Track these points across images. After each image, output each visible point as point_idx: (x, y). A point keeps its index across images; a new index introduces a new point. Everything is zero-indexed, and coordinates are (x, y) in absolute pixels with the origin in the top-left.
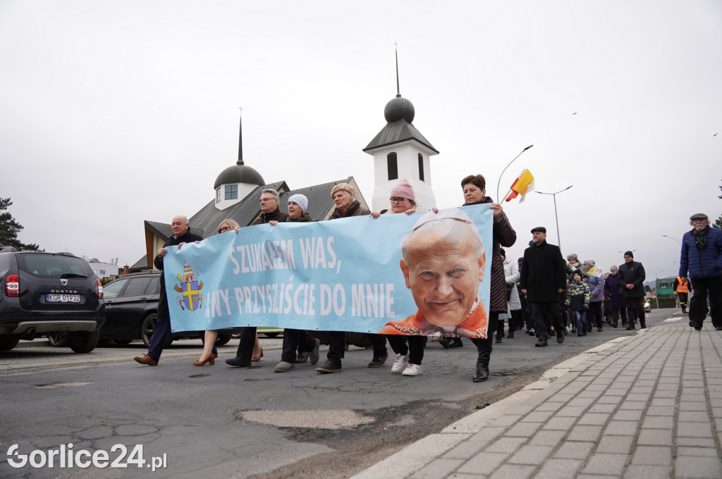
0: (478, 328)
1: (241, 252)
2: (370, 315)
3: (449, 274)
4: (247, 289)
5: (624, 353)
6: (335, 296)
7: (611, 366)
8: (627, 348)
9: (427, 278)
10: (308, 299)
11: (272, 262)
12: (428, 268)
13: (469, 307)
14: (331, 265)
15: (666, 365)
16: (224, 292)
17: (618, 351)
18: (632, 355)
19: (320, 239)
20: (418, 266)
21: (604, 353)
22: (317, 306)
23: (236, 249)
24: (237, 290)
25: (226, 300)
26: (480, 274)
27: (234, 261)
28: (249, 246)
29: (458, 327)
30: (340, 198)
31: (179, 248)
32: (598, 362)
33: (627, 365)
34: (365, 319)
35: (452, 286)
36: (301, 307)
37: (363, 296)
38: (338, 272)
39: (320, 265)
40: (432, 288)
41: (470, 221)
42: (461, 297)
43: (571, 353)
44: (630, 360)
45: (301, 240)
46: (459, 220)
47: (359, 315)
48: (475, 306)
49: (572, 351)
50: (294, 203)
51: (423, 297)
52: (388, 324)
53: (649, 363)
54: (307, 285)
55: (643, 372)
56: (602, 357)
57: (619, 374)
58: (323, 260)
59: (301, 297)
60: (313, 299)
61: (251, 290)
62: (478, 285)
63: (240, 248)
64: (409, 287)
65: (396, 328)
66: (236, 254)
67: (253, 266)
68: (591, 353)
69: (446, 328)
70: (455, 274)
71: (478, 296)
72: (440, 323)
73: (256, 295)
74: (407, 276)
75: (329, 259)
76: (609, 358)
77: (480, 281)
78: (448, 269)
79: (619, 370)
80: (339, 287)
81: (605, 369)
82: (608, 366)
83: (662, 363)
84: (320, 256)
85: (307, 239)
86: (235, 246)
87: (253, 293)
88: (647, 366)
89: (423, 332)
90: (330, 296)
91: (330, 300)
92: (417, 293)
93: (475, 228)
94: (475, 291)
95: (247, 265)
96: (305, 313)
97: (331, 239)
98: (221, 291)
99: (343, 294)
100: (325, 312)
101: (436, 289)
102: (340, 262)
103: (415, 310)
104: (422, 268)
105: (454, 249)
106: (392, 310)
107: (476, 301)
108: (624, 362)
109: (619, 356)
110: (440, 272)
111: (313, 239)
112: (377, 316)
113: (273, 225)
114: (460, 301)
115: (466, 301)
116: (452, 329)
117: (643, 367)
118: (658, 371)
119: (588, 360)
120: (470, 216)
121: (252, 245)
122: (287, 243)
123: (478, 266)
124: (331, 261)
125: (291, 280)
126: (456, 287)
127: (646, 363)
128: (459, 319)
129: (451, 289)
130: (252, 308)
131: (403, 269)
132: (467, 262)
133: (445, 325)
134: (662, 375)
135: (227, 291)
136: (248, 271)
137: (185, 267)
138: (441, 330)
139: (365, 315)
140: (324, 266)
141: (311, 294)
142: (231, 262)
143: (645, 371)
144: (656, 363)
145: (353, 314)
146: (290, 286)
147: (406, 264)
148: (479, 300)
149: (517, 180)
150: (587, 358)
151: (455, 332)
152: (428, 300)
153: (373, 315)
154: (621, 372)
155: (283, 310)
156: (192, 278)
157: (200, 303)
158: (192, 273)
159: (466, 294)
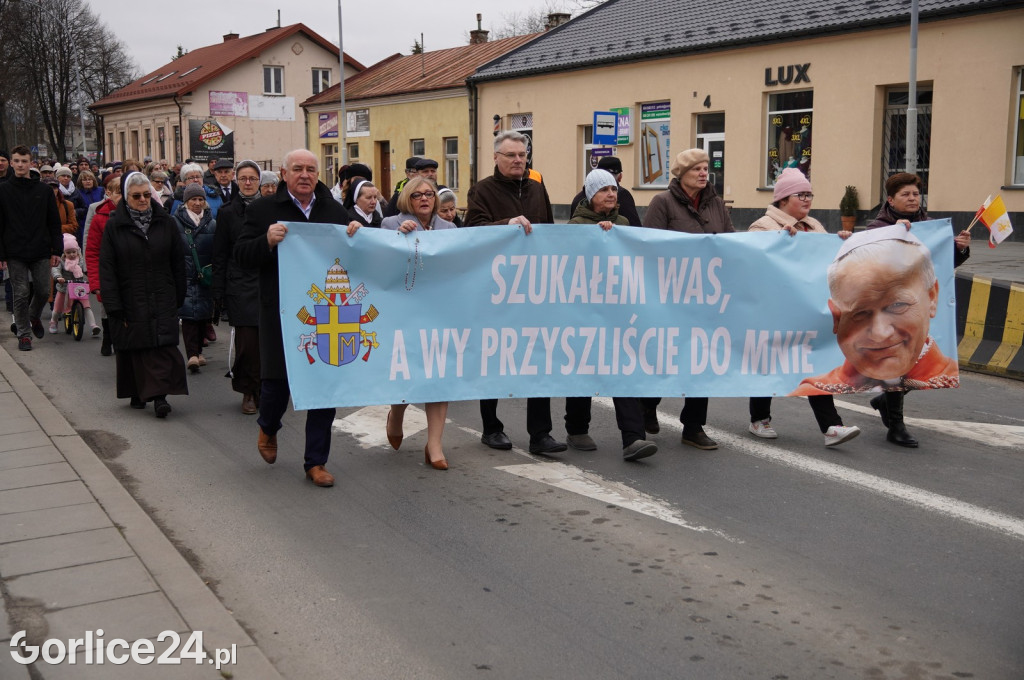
0: (931, 376)
1: (517, 267)
4: (508, 332)
6: (714, 345)
10: (666, 350)
13: (918, 350)
14: (712, 301)
16: (461, 333)
25: (460, 348)
26: (932, 308)
27: (499, 280)
29: (905, 377)
35: (892, 325)
38: (722, 311)
42: (906, 339)
48: (925, 349)
51: (852, 342)
52: (804, 382)
60: (672, 350)
62: (928, 323)
63: (516, 260)
65: (817, 387)
66: (508, 271)
67: (538, 293)
69: (888, 381)
70: (897, 310)
71: (930, 336)
72: (879, 375)
75: (708, 290)
80: (721, 332)
84: (695, 287)
85: (673, 260)
89: (856, 389)
90: (705, 344)
94: (925, 331)
97: (716, 262)
99: (727, 344)
100: (698, 370)
101: (869, 330)
102: (727, 297)
107: (927, 342)
111: (685, 261)
114: (906, 344)
115: (913, 343)
116: (896, 380)
122: (633, 263)
123: (929, 298)
124: (712, 294)
126: (898, 326)
128: (905, 367)
129: (892, 329)
135: (467, 332)
138: (881, 383)
141: (670, 343)
142: (492, 280)
146: (632, 332)
148: (931, 341)
151: (902, 385)
155: (620, 369)
156: (343, 297)
157: (363, 350)
158: (347, 285)
159: (912, 335)
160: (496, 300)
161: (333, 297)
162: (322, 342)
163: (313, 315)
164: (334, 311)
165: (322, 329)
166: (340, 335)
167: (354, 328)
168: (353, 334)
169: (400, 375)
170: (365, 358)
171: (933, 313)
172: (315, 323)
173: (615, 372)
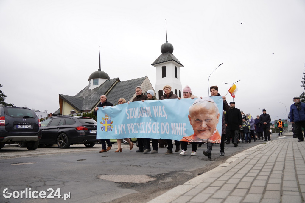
0: (216, 140)
1: (130, 111)
2: (178, 134)
3: (205, 120)
4: (132, 124)
5: (261, 151)
6: (166, 127)
7: (255, 157)
8: (262, 149)
9: (198, 122)
10: (157, 128)
11: (142, 114)
12: (198, 118)
14: (164, 116)
15: (278, 156)
16: (124, 125)
17: (258, 150)
18: (264, 152)
19: (160, 107)
20: (195, 117)
21: (252, 151)
22: (160, 130)
23: (128, 110)
24: (128, 125)
25: (124, 128)
26: (217, 121)
27: (128, 114)
28: (134, 109)
29: (208, 139)
30: (167, 90)
31: (104, 108)
32: (250, 155)
33: (262, 156)
34: (176, 135)
36: (154, 130)
37: (175, 127)
38: (167, 119)
39: (160, 116)
40: (200, 125)
41: (214, 102)
43: (239, 151)
44: (263, 154)
45: (153, 107)
46: (209, 101)
47: (174, 134)
48: (215, 132)
49: (239, 150)
50: (149, 94)
51: (196, 128)
52: (184, 138)
53: (271, 156)
54: (156, 123)
55: (269, 159)
56: (252, 153)
57: (258, 160)
58: (161, 114)
59: (154, 127)
61: (134, 124)
62: (216, 125)
63: (130, 110)
64: (191, 125)
65: (186, 139)
66: (129, 112)
67: (135, 116)
68: (247, 151)
69: (204, 139)
70: (208, 121)
71: (216, 128)
72: (202, 137)
73: (136, 126)
74: (190, 120)
75: (163, 114)
76: (254, 153)
77: (217, 123)
78: (205, 118)
79: (258, 159)
80: (167, 124)
81: (253, 158)
82: (254, 157)
83: (276, 156)
84: (160, 113)
85: (156, 107)
86: (128, 108)
87: (135, 126)
88: (270, 157)
89: (196, 140)
90: (164, 127)
91: (164, 128)
92: (194, 127)
93: (216, 105)
95: (132, 115)
96: (156, 133)
97: (163, 107)
98: (123, 125)
99: (169, 126)
100: (163, 133)
101: (201, 125)
102: (167, 115)
103: (193, 133)
104: (196, 118)
105: (208, 112)
106: (185, 133)
107: (216, 130)
108: (261, 155)
109: (259, 153)
110: (202, 120)
111: (158, 107)
112: (180, 134)
113: (143, 101)
114: (210, 130)
115: (212, 130)
116: (206, 139)
117: (269, 157)
118: (275, 159)
119: (245, 154)
120: (214, 100)
121: (134, 108)
122: (148, 108)
123: (217, 118)
124: (164, 114)
125: (150, 121)
126: (208, 125)
127: (270, 155)
128: (209, 136)
129: (206, 126)
130: (135, 131)
131: (189, 118)
132: (212, 116)
133: (203, 138)
134: (277, 161)
135: (125, 125)
136: (133, 118)
137: (105, 115)
138: (202, 140)
139: (176, 134)
140: (162, 116)
141: (158, 126)
142: (126, 114)
143: (270, 159)
144: (274, 156)
145: (172, 134)
146: (150, 123)
147: (190, 116)
148: (217, 130)
149: (231, 88)
150: (245, 153)
151: (207, 141)
152: (198, 129)
153: (179, 134)
154: (259, 159)
155: (147, 131)
156: (108, 119)
157: (111, 129)
158: (108, 117)
159: (212, 127)
160: (128, 118)
161: (106, 119)
162: (104, 127)
163: (103, 122)
164: (106, 122)
165: (104, 125)
166: (107, 126)
167: (109, 125)
168: (110, 126)
169: (116, 133)
170: (111, 130)
171: (218, 122)
172: (103, 124)
173: (146, 132)
